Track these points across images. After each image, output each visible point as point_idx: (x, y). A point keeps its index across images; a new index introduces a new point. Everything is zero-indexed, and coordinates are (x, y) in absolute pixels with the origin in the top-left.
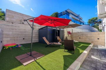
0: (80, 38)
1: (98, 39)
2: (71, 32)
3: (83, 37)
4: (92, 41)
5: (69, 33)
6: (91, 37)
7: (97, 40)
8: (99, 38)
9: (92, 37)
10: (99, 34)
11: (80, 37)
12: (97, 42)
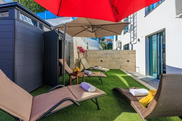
0: (102, 61)
1: (128, 61)
2: (85, 48)
3: (108, 60)
4: (120, 66)
5: (81, 50)
6: (119, 58)
7: (127, 63)
8: (129, 59)
9: (121, 59)
10: (129, 54)
11: (101, 59)
12: (127, 66)
